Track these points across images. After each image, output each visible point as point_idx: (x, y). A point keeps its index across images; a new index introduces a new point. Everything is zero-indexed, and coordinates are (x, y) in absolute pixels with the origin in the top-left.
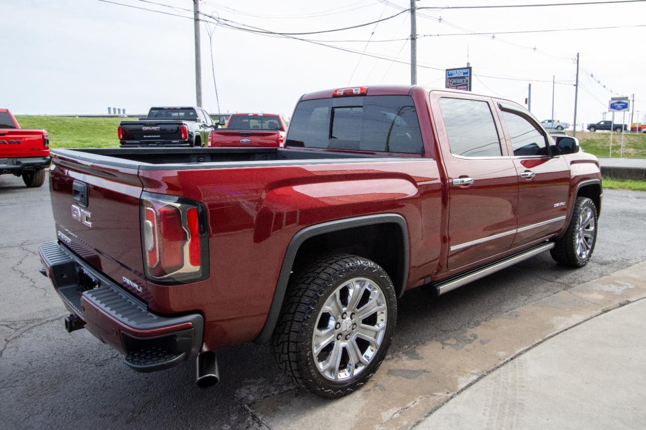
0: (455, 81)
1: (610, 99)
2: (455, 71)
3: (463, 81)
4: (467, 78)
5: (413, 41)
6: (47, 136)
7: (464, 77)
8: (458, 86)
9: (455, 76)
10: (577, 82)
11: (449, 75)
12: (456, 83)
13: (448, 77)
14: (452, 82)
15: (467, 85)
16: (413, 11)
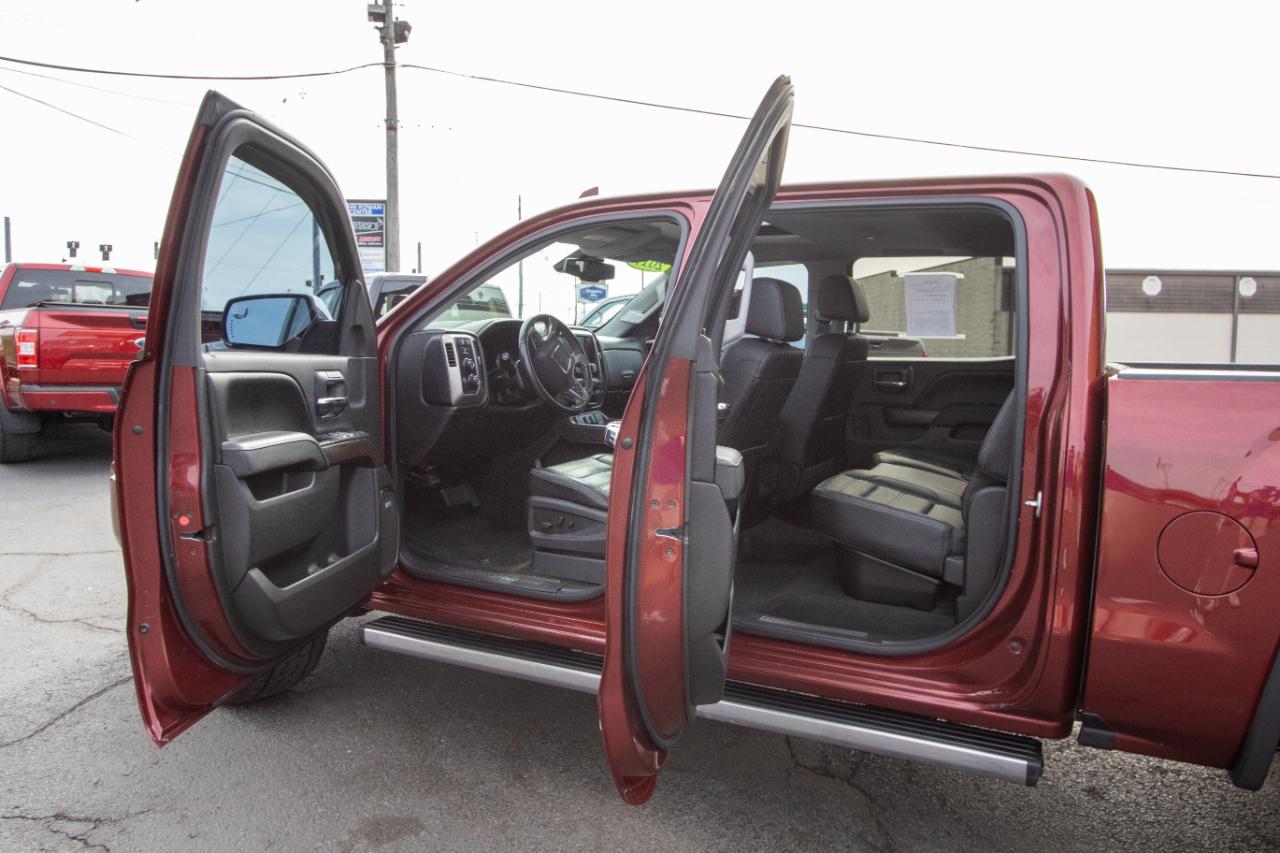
2: (354, 206)
3: (373, 227)
4: (383, 221)
5: (392, 132)
7: (374, 220)
8: (363, 235)
15: (381, 235)
16: (390, 68)
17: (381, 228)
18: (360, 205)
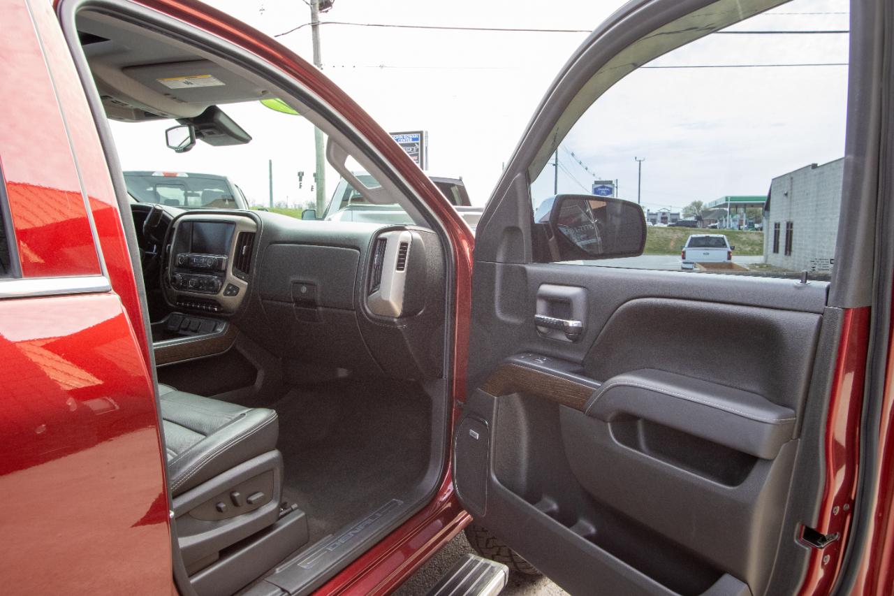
1: (593, 183)
2: (401, 136)
3: (413, 150)
4: (417, 145)
7: (413, 145)
10: (556, 161)
15: (417, 155)
16: (315, 26)
17: (417, 150)
18: (405, 135)
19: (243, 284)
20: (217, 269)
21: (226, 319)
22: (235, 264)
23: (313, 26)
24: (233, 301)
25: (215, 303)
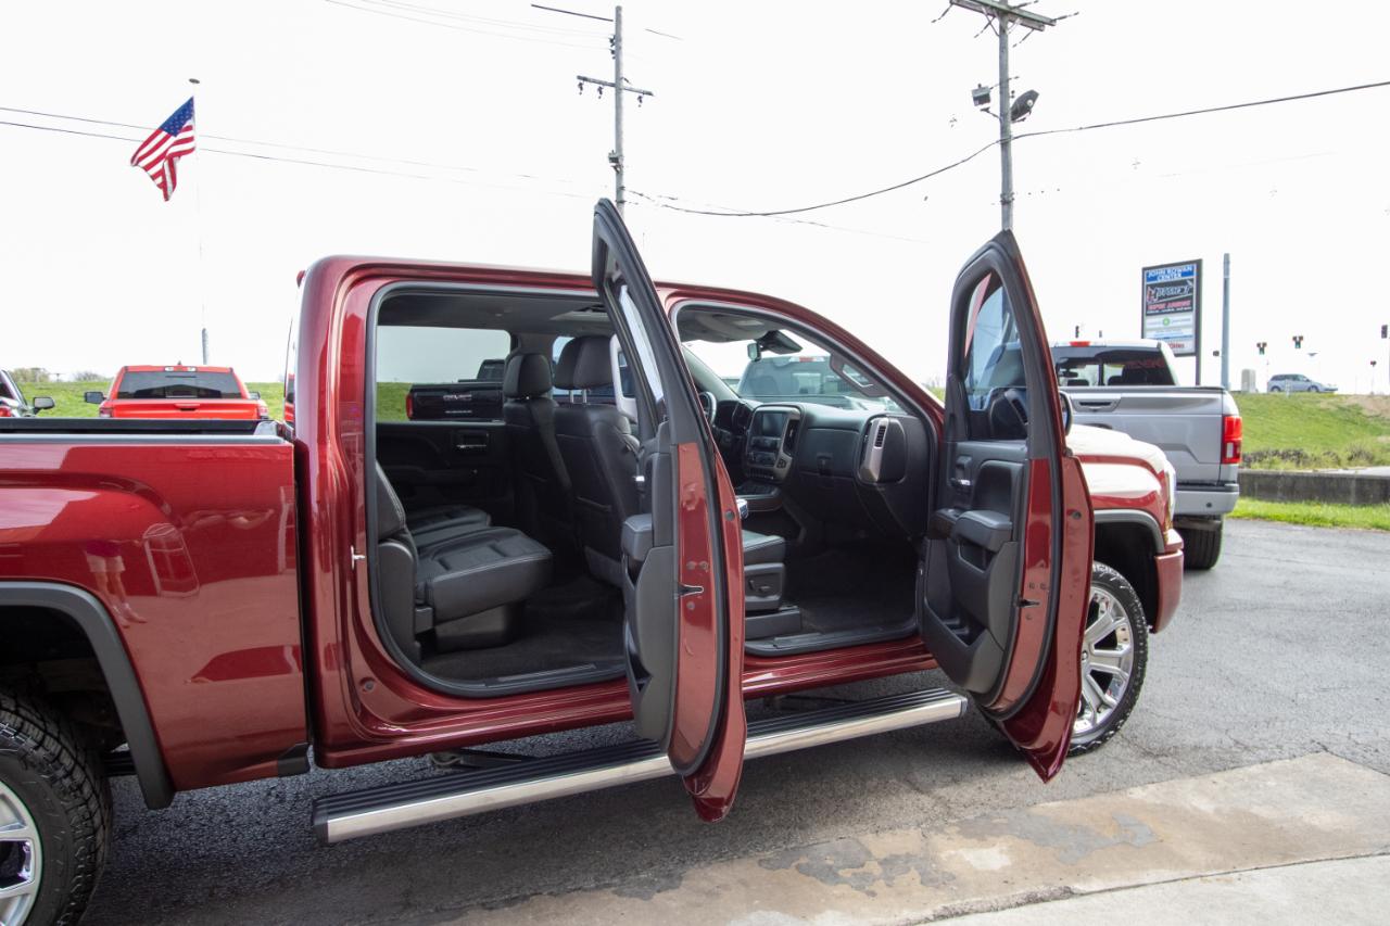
0: (1162, 292)
2: (1162, 271)
3: (1182, 290)
4: (1190, 283)
5: (1006, 206)
6: (266, 411)
7: (1184, 283)
8: (1171, 302)
9: (1163, 280)
11: (1149, 280)
12: (1166, 297)
13: (1146, 283)
14: (1155, 295)
15: (1191, 298)
16: (1005, 144)
17: (1192, 291)
18: (1169, 269)
19: (789, 459)
20: (774, 448)
21: (777, 485)
22: (786, 443)
23: (1002, 145)
24: (783, 472)
25: (771, 473)
